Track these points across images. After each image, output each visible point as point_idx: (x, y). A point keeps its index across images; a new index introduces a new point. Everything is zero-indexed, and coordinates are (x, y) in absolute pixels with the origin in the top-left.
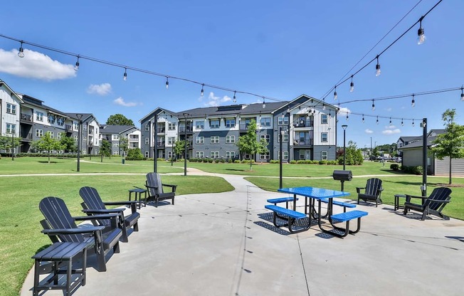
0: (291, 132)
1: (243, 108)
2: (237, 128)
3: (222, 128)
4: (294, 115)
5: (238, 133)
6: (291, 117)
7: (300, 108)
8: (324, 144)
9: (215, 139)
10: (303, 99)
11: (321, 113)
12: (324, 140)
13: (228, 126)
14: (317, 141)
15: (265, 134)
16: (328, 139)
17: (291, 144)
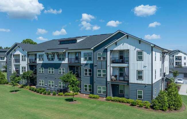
0: (108, 68)
1: (78, 41)
2: (66, 61)
3: (56, 61)
4: (111, 51)
5: (67, 66)
6: (109, 53)
7: (116, 44)
8: (139, 82)
9: (51, 70)
10: (119, 35)
11: (137, 49)
12: (140, 77)
13: (60, 59)
14: (133, 79)
15: (88, 68)
16: (144, 77)
17: (109, 80)
